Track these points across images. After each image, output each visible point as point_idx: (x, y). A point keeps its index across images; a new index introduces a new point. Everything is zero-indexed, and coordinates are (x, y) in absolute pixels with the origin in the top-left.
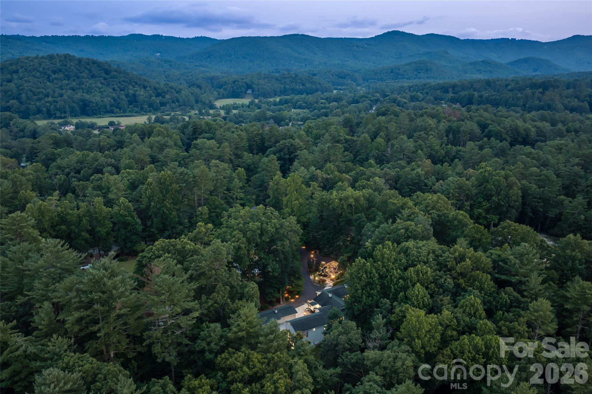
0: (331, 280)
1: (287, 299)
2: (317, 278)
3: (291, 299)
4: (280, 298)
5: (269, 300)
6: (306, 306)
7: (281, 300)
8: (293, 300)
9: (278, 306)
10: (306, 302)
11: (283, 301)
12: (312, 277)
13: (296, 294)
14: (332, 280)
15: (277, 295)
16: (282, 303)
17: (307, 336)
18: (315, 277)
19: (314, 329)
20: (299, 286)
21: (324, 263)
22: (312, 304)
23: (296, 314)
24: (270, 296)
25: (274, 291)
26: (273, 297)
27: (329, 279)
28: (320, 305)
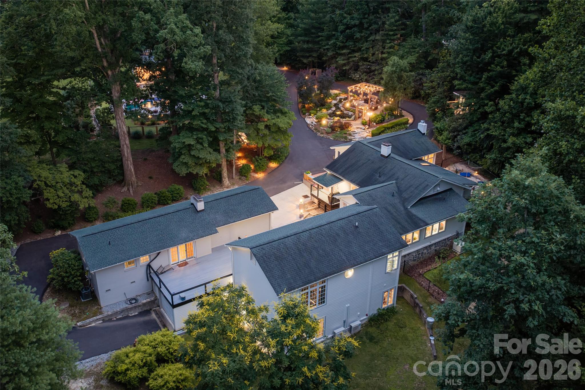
0: (364, 124)
1: (243, 172)
2: (324, 122)
3: (255, 171)
4: (219, 166)
5: (183, 171)
6: (302, 189)
7: (225, 173)
8: (260, 175)
9: (217, 191)
10: (301, 178)
11: (230, 177)
12: (310, 120)
13: (271, 159)
14: (368, 124)
15: (211, 156)
16: (226, 181)
17: (322, 300)
18: (319, 119)
19: (350, 273)
20: (279, 130)
21: (336, 92)
22: (326, 182)
23: (274, 215)
24: (185, 158)
25: (199, 141)
26: (199, 161)
27: (359, 121)
28: (352, 181)
